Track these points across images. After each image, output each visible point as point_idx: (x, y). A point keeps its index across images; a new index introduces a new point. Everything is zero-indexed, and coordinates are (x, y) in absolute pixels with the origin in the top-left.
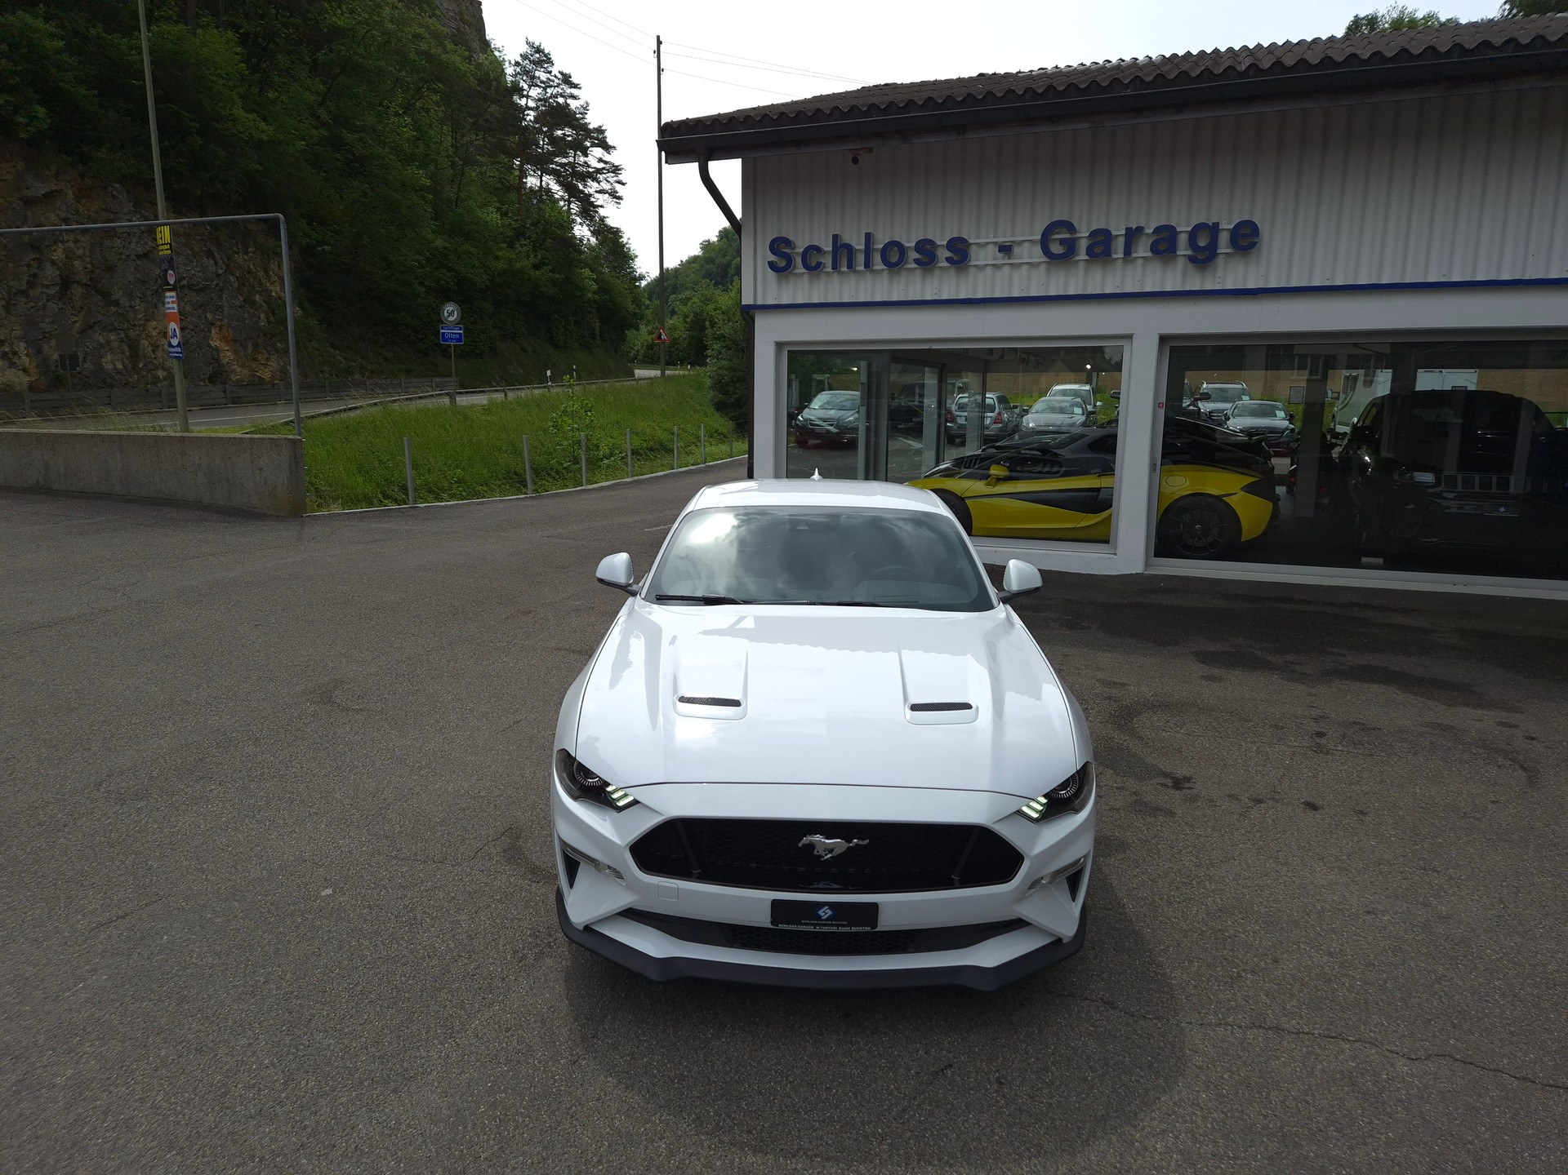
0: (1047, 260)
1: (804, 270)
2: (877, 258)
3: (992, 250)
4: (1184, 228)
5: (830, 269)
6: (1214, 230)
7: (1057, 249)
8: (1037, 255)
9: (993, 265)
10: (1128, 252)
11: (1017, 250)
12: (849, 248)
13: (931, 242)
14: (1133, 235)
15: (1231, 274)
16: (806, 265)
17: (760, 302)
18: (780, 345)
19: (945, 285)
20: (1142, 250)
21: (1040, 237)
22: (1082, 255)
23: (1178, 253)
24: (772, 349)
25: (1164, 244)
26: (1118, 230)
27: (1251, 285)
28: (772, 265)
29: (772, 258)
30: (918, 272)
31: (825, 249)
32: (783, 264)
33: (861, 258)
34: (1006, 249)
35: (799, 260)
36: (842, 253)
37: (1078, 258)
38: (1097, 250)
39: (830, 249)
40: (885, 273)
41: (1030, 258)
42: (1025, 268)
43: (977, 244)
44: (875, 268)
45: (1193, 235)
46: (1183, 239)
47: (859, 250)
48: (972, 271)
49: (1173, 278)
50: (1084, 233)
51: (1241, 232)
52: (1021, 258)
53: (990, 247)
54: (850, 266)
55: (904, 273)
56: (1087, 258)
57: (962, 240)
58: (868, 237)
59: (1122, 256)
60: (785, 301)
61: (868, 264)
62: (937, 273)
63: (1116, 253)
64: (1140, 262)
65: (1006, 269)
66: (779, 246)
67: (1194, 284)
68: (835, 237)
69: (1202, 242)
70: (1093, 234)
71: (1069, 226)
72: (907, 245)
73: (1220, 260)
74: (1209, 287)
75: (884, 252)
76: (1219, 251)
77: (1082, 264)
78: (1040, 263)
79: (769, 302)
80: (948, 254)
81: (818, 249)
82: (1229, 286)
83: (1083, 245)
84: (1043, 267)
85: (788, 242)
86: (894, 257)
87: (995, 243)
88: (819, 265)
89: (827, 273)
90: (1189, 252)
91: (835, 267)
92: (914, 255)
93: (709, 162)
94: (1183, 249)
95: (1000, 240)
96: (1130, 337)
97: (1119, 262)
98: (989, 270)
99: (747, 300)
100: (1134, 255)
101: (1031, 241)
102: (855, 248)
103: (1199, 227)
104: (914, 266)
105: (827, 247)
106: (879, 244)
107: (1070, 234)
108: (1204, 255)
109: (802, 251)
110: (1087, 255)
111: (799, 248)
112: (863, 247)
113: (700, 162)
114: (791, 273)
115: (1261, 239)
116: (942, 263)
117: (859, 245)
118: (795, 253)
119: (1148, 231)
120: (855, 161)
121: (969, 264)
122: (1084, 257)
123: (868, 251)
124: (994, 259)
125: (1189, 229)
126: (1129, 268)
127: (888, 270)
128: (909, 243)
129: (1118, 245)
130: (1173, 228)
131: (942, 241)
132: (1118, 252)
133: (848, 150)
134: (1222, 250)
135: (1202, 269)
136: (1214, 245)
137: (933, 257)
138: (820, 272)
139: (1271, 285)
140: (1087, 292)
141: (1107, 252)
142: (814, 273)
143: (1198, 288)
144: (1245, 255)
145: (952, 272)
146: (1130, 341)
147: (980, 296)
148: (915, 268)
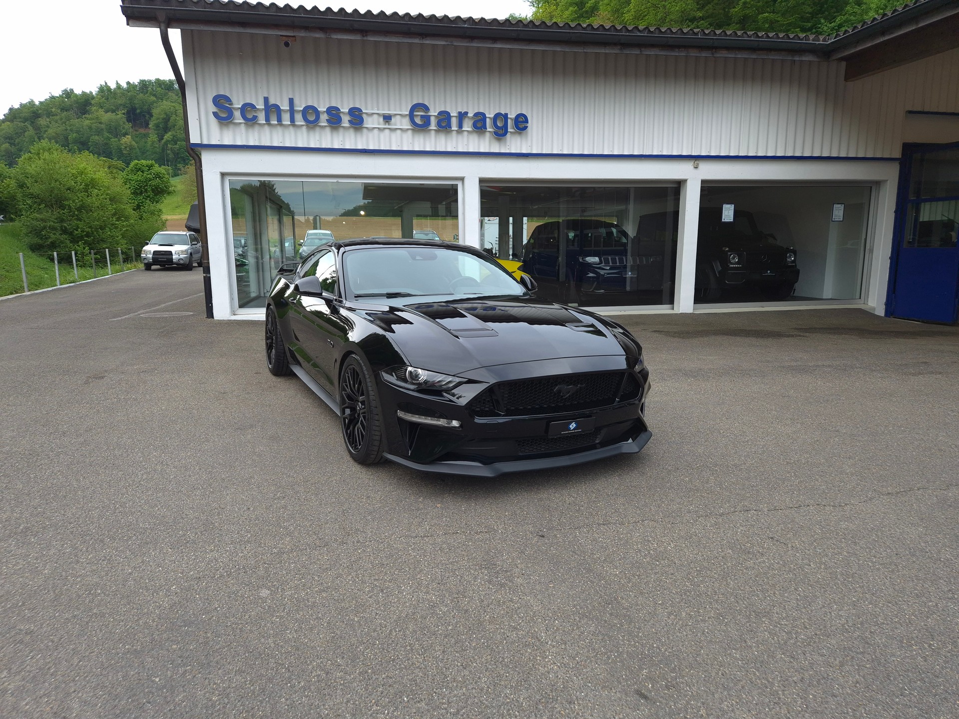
0: (410, 127)
1: (242, 121)
2: (299, 118)
3: (378, 118)
4: (490, 115)
5: (263, 122)
7: (418, 121)
8: (406, 124)
9: (378, 128)
10: (460, 126)
11: (393, 120)
12: (277, 107)
13: (338, 109)
14: (462, 116)
15: (514, 144)
16: (243, 117)
17: (205, 142)
18: (223, 175)
19: (349, 140)
20: (467, 126)
21: (408, 113)
22: (433, 126)
23: (488, 130)
24: (219, 177)
25: (479, 124)
27: (524, 151)
28: (215, 114)
29: (215, 109)
30: (328, 130)
31: (257, 107)
32: (224, 115)
33: (286, 117)
34: (387, 118)
35: (237, 114)
36: (272, 110)
37: (430, 128)
38: (444, 124)
39: (262, 107)
41: (401, 125)
42: (399, 132)
43: (366, 113)
44: (297, 123)
45: (495, 120)
46: (489, 122)
47: (285, 111)
48: (365, 130)
49: (485, 144)
50: (433, 113)
51: (519, 120)
52: (396, 125)
53: (375, 116)
54: (279, 120)
55: (318, 129)
57: (360, 110)
59: (456, 129)
60: (226, 142)
61: (292, 120)
62: (341, 130)
64: (466, 133)
65: (387, 131)
66: (221, 101)
67: (496, 149)
68: (266, 100)
69: (499, 124)
70: (441, 113)
71: (426, 108)
72: (319, 109)
73: (508, 135)
74: (503, 151)
75: (304, 113)
77: (433, 133)
78: (408, 129)
79: (213, 142)
80: (350, 118)
81: (252, 106)
82: (513, 151)
83: (433, 121)
84: (410, 132)
85: (228, 100)
86: (311, 118)
87: (378, 114)
88: (255, 118)
89: (260, 125)
90: (492, 130)
91: (267, 119)
92: (324, 117)
93: (168, 29)
94: (490, 127)
95: (381, 112)
96: (462, 179)
97: (454, 133)
98: (376, 131)
99: (194, 139)
100: (463, 129)
101: (402, 115)
102: (282, 108)
103: (498, 115)
104: (326, 124)
105: (260, 106)
106: (300, 107)
107: (425, 112)
108: (501, 132)
109: (240, 107)
110: (436, 126)
111: (237, 104)
112: (288, 108)
113: (163, 28)
114: (231, 122)
115: (529, 125)
116: (345, 123)
117: (285, 106)
118: (234, 108)
119: (470, 115)
120: (287, 44)
121: (363, 126)
122: (435, 128)
123: (292, 111)
124: (379, 124)
125: (492, 116)
126: (460, 137)
127: (307, 126)
128: (322, 108)
129: (454, 122)
130: (484, 115)
131: (345, 109)
132: (454, 127)
133: (281, 36)
134: (509, 130)
135: (499, 140)
136: (506, 126)
137: (340, 120)
138: (255, 123)
139: (534, 152)
140: (437, 150)
141: (449, 125)
142: (249, 123)
143: (498, 151)
144: (520, 133)
145: (352, 130)
146: (461, 182)
147: (371, 147)
148: (327, 126)
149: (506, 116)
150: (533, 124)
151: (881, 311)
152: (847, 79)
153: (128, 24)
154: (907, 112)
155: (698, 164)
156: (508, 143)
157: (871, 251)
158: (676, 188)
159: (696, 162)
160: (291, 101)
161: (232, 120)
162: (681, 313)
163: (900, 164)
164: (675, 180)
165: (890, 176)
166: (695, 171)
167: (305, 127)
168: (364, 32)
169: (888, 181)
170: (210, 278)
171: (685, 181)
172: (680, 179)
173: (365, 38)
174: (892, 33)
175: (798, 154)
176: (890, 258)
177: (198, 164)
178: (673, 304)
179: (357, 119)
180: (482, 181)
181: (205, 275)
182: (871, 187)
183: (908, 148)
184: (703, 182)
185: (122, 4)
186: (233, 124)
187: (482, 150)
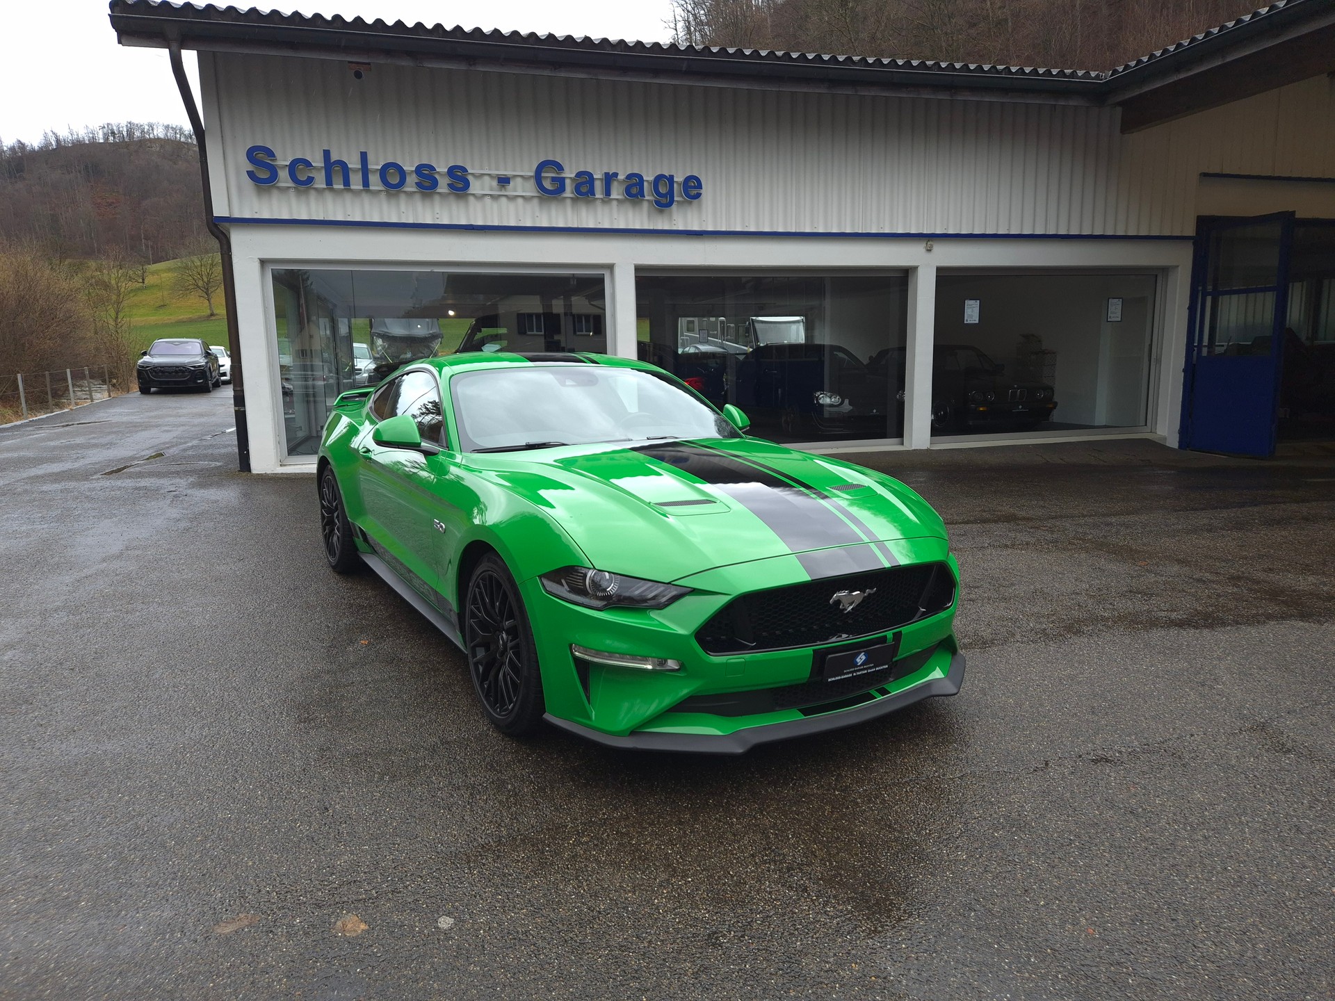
0: (536, 194)
1: (291, 184)
2: (375, 180)
3: (490, 182)
4: (649, 177)
5: (323, 186)
7: (547, 184)
8: (530, 189)
9: (490, 195)
10: (607, 192)
11: (512, 183)
12: (342, 164)
13: (432, 168)
14: (609, 178)
15: (681, 219)
16: (293, 179)
17: (236, 215)
18: (263, 262)
19: (448, 212)
20: (617, 192)
21: (532, 174)
22: (568, 193)
23: (647, 198)
24: (257, 265)
25: (634, 189)
26: (598, 175)
27: (697, 228)
28: (250, 174)
29: (250, 167)
30: (417, 197)
31: (314, 164)
33: (356, 179)
34: (503, 181)
35: (284, 175)
36: (335, 167)
37: (565, 195)
38: (584, 189)
39: (321, 164)
40: (383, 195)
41: (523, 192)
42: (520, 200)
43: (472, 174)
44: (372, 188)
45: (656, 184)
46: (647, 186)
47: (355, 171)
48: (471, 199)
49: (641, 218)
50: (569, 174)
51: (690, 184)
52: (516, 191)
53: (487, 178)
54: (346, 184)
55: (403, 197)
56: (573, 196)
57: (464, 170)
59: (601, 196)
61: (366, 183)
62: (437, 198)
63: (596, 194)
64: (615, 203)
66: (259, 156)
67: (656, 224)
68: (327, 154)
69: (661, 191)
70: (579, 174)
71: (560, 168)
72: (405, 168)
73: (674, 206)
75: (384, 172)
78: (533, 197)
79: (248, 215)
80: (449, 181)
81: (308, 164)
83: (569, 185)
84: (536, 201)
85: (270, 153)
86: (393, 180)
87: (490, 175)
88: (311, 180)
89: (318, 190)
90: (653, 198)
91: (329, 182)
92: (412, 180)
93: (182, 51)
94: (649, 194)
95: (494, 172)
96: (611, 267)
97: (598, 203)
99: (219, 210)
100: (612, 197)
101: (524, 176)
102: (350, 166)
103: (659, 178)
104: (414, 189)
105: (318, 162)
106: (375, 164)
107: (558, 173)
108: (664, 201)
109: (288, 164)
110: (573, 193)
111: (283, 159)
112: (359, 166)
113: (174, 48)
114: (275, 187)
115: (703, 191)
116: (443, 188)
117: (354, 163)
118: (276, 165)
119: (621, 177)
120: (358, 75)
121: (469, 192)
122: (571, 195)
123: (365, 171)
124: (491, 190)
125: (651, 178)
126: (607, 208)
127: (387, 191)
128: (409, 167)
129: (598, 186)
130: (640, 177)
131: (442, 168)
132: (599, 195)
133: (349, 62)
134: (676, 199)
135: (661, 212)
136: (671, 193)
137: (435, 183)
138: (311, 188)
139: (710, 228)
140: (575, 226)
141: (592, 192)
142: (302, 188)
143: (660, 228)
144: (691, 203)
145: (452, 198)
146: (609, 271)
147: (480, 223)
148: (415, 192)
149: (671, 178)
150: (706, 191)
151: (1173, 442)
152: (1123, 131)
153: (120, 42)
154: (1201, 174)
155: (932, 246)
156: (675, 216)
157: (1159, 361)
158: (902, 278)
159: (929, 243)
160: (364, 156)
161: (276, 183)
162: (915, 450)
163: (1194, 243)
164: (901, 267)
165: (1181, 260)
166: (929, 255)
167: (384, 193)
168: (471, 59)
169: (1179, 268)
170: (244, 412)
171: (915, 269)
172: (909, 266)
173: (472, 68)
174: (1190, 70)
175: (1062, 232)
176: (1184, 371)
177: (225, 247)
178: (903, 437)
179: (459, 182)
180: (638, 269)
181: (237, 408)
182: (1156, 276)
183: (1202, 222)
184: (939, 270)
185: (110, 13)
186: (278, 188)
187: (638, 227)
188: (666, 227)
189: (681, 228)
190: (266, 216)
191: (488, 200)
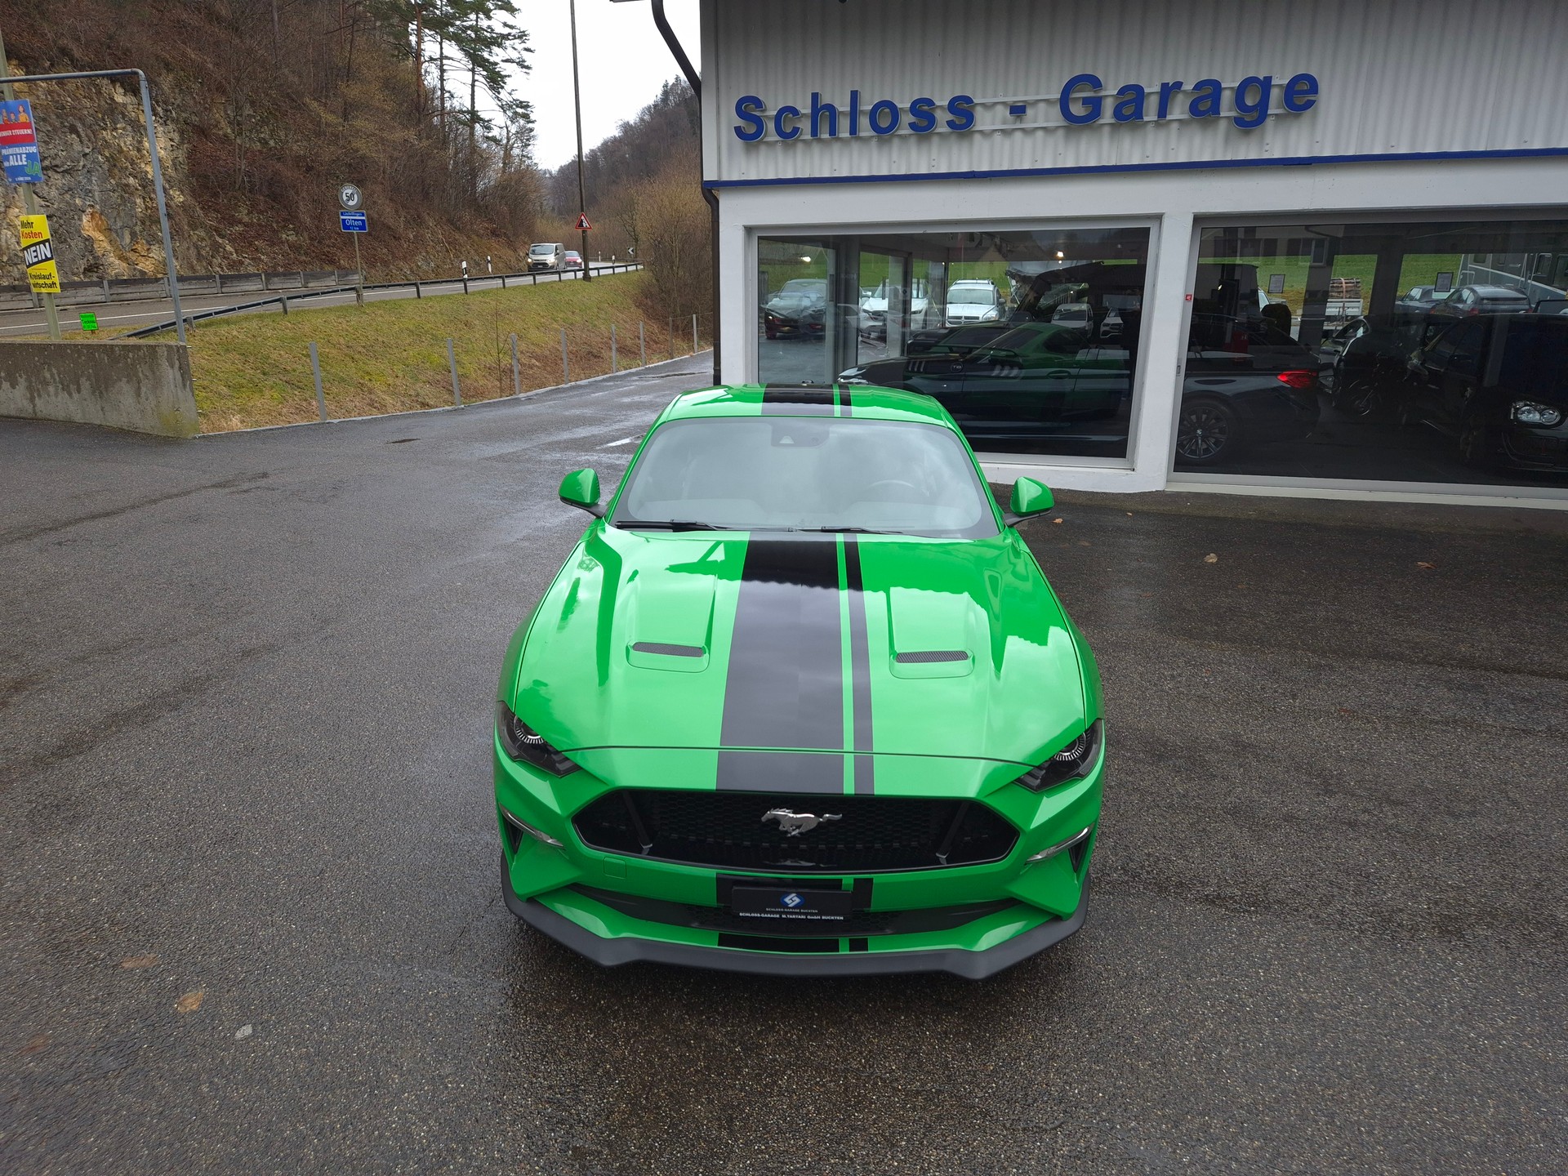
0: (1064, 123)
1: (777, 138)
2: (864, 122)
3: (1002, 112)
4: (1230, 82)
5: (809, 137)
6: (1266, 84)
7: (1077, 110)
8: (1055, 117)
9: (1002, 130)
10: (1162, 112)
11: (1030, 112)
12: (831, 108)
13: (930, 102)
14: (1168, 92)
15: (1281, 139)
16: (779, 131)
17: (725, 178)
18: (749, 230)
19: (946, 156)
20: (1179, 110)
21: (1059, 96)
22: (1107, 116)
23: (1222, 114)
24: (741, 233)
25: (1205, 104)
26: (1152, 87)
27: (1304, 153)
28: (739, 131)
29: (739, 122)
30: (913, 140)
31: (801, 112)
32: (752, 129)
33: (844, 125)
34: (1018, 110)
35: (771, 125)
36: (822, 113)
37: (1102, 121)
38: (1127, 111)
39: (808, 111)
40: (874, 142)
41: (1046, 121)
42: (1040, 134)
43: (983, 105)
44: (862, 134)
45: (1240, 92)
46: (1227, 97)
47: (843, 112)
48: (977, 137)
49: (1214, 143)
50: (1111, 90)
51: (1297, 88)
52: (1035, 122)
53: (999, 108)
54: (833, 132)
55: (896, 141)
56: (1113, 121)
57: (968, 100)
58: (855, 96)
59: (1156, 118)
61: (853, 130)
62: (935, 140)
63: (1147, 116)
64: (1175, 126)
65: (1018, 135)
66: (748, 108)
67: (1238, 152)
68: (815, 96)
69: (1249, 102)
70: (1125, 90)
71: (1095, 83)
72: (899, 106)
73: (1270, 122)
75: (873, 114)
76: (1269, 112)
77: (1106, 130)
78: (1058, 127)
79: (737, 177)
80: (950, 117)
81: (793, 111)
83: (1108, 107)
84: (1061, 133)
85: (758, 103)
86: (885, 121)
87: (1004, 103)
88: (796, 130)
89: (804, 141)
90: (1233, 114)
91: (814, 133)
92: (910, 118)
94: (1227, 109)
95: (1010, 99)
96: (1159, 218)
97: (1150, 127)
99: (710, 175)
100: (1169, 117)
101: (1047, 101)
102: (838, 109)
103: (1248, 83)
104: (908, 132)
105: (805, 108)
107: (1095, 91)
108: (1252, 117)
109: (775, 114)
110: (1113, 117)
111: (771, 109)
112: (848, 109)
114: (761, 142)
115: (1320, 97)
116: (942, 128)
117: (843, 106)
118: (766, 116)
121: (974, 129)
122: (1111, 121)
123: (854, 114)
124: (1004, 123)
125: (1235, 85)
126: (1162, 134)
127: (878, 137)
128: (904, 104)
129: (1151, 104)
130: (1217, 84)
131: (942, 102)
132: (1151, 113)
134: (1272, 111)
135: (1247, 133)
136: (1263, 104)
137: (932, 121)
138: (797, 140)
139: (1327, 153)
140: (1112, 163)
141: (1138, 114)
142: (790, 141)
143: (1241, 157)
144: (1300, 114)
145: (953, 138)
146: (1159, 222)
147: (985, 168)
148: (910, 135)
150: (1329, 96)
156: (1269, 138)
167: (875, 140)
177: (713, 213)
180: (1199, 220)
186: (767, 143)
187: (1206, 158)
188: (1253, 156)
189: (1277, 155)
190: (753, 177)
191: (998, 137)
